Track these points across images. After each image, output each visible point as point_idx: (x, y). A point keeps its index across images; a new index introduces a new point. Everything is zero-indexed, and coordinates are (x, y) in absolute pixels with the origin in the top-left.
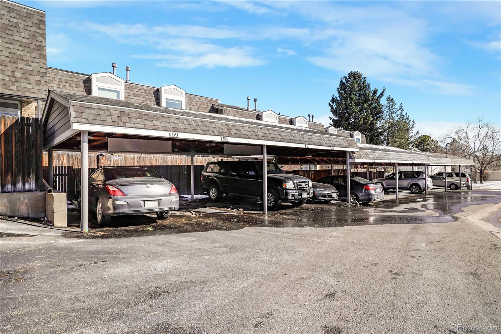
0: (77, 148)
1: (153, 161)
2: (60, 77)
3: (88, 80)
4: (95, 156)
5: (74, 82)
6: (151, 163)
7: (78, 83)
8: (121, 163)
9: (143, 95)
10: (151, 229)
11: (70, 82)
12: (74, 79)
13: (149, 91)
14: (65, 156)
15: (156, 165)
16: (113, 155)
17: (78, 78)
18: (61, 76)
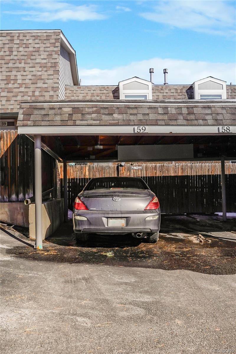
0: (88, 158)
1: (178, 171)
2: (92, 92)
3: (117, 89)
4: (115, 167)
5: (104, 95)
6: (176, 172)
7: (108, 95)
8: (141, 174)
9: (174, 96)
10: (110, 254)
11: (101, 95)
12: (105, 92)
13: (181, 90)
14: (87, 168)
15: (182, 175)
16: (132, 165)
17: (108, 89)
18: (94, 90)
